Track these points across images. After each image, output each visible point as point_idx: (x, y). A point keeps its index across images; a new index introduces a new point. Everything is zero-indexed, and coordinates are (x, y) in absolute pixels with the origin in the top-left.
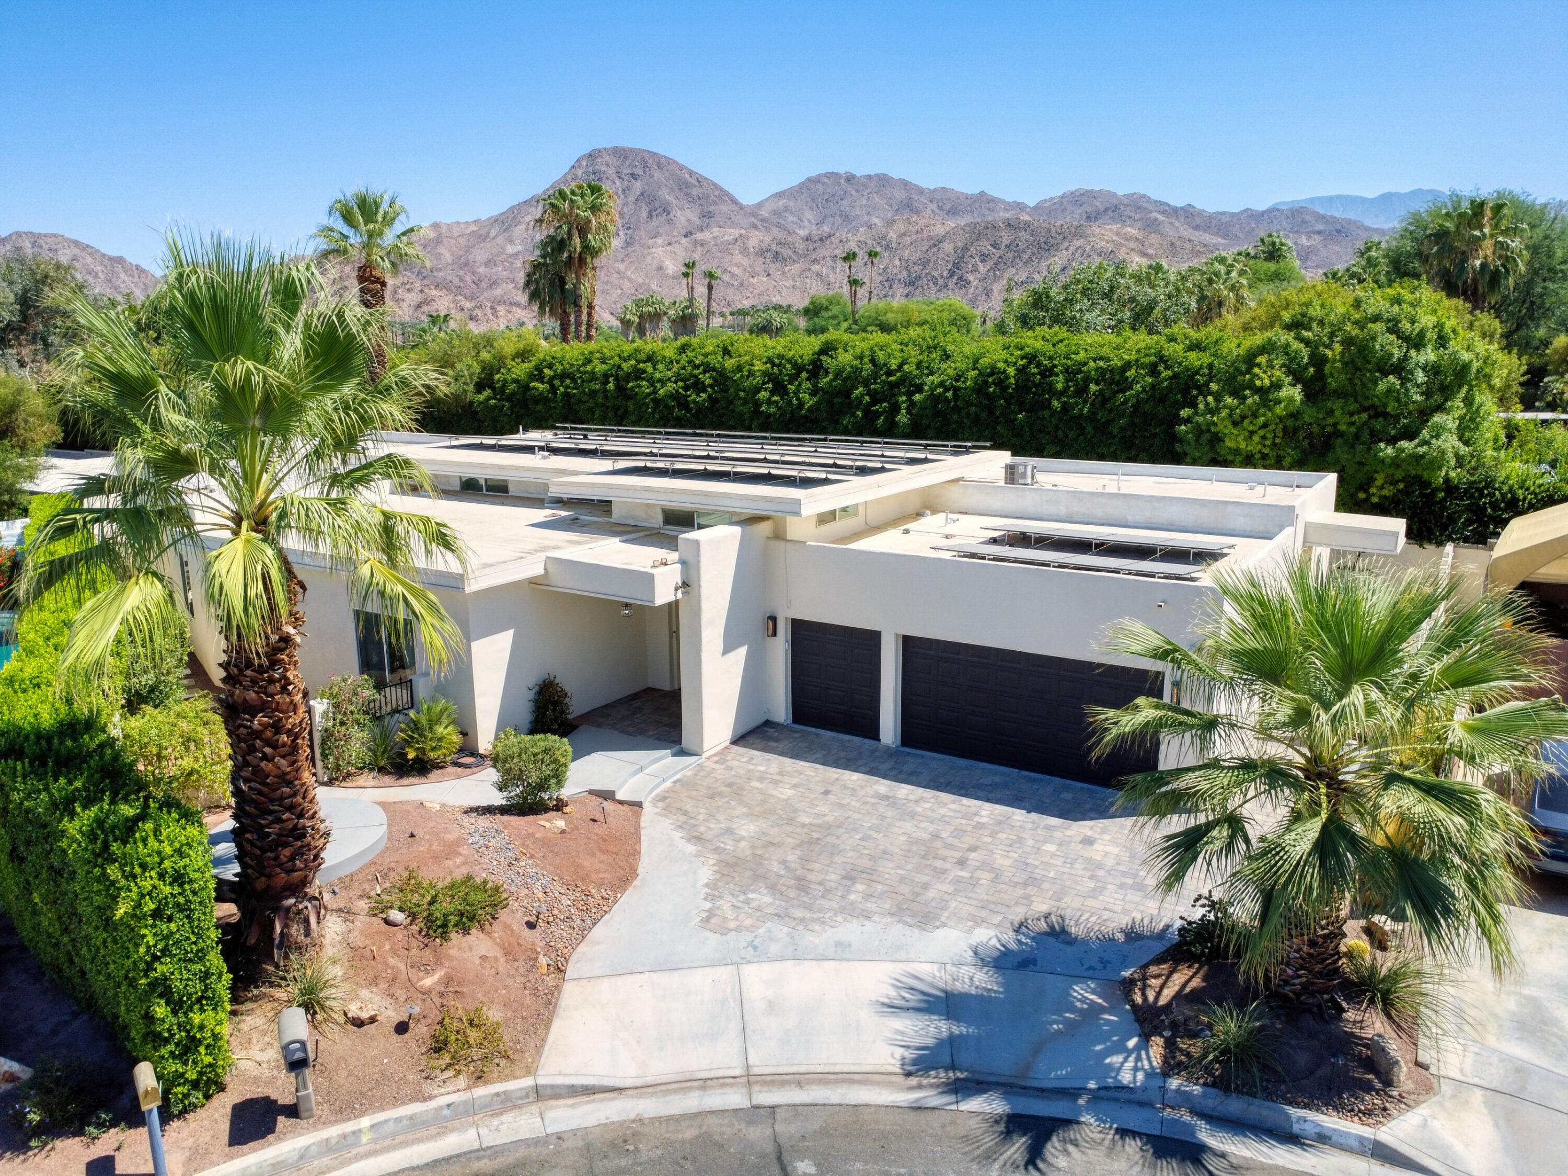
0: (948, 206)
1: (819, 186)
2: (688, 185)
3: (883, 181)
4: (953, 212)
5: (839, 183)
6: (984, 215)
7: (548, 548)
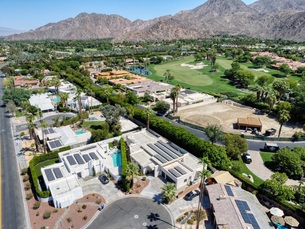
7: (149, 164)
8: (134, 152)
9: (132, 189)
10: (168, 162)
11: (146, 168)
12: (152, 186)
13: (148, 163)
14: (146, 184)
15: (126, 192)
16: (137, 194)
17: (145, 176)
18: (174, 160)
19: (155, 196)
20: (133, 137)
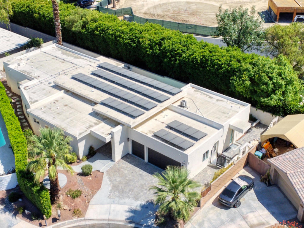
7: (91, 126)
8: (40, 101)
9: (59, 207)
10: (148, 114)
11: (84, 141)
12: (115, 188)
13: (88, 125)
14: (96, 186)
15: (43, 219)
16: (75, 219)
17: (86, 163)
18: (160, 107)
19: (132, 214)
20: (23, 63)
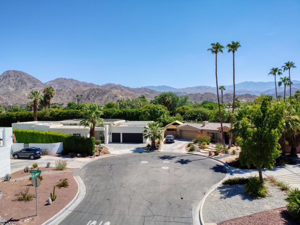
0: (85, 85)
1: (59, 80)
2: (30, 79)
3: (72, 80)
4: (86, 86)
5: (63, 80)
6: (92, 87)
